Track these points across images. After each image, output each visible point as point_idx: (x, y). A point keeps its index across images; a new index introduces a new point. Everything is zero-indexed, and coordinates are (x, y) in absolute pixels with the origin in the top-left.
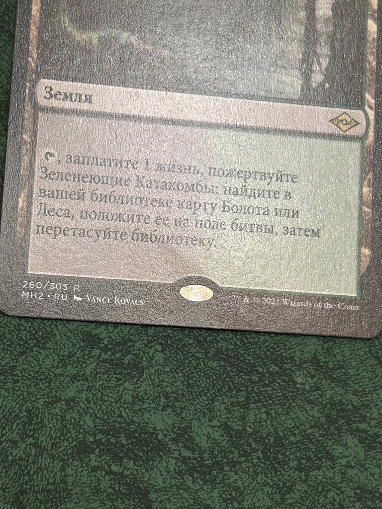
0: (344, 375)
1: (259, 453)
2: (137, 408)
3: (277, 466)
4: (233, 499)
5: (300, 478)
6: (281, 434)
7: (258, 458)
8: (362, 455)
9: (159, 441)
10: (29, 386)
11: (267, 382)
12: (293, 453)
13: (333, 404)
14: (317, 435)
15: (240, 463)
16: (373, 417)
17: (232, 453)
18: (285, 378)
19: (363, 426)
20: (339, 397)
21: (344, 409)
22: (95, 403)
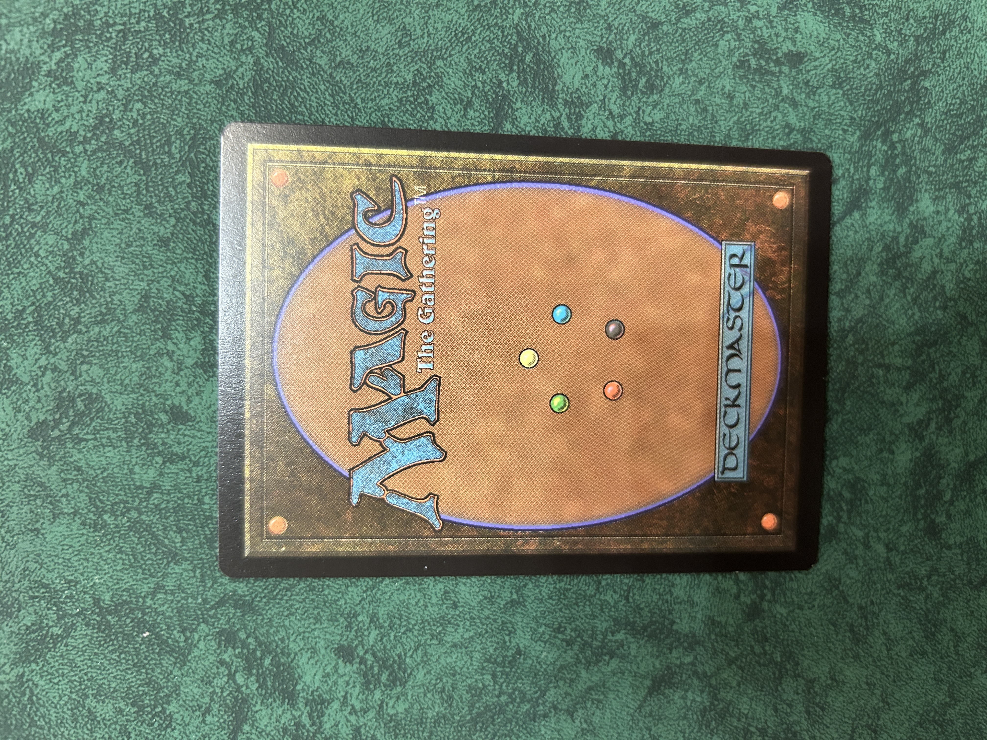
0: (852, 261)
1: (931, 351)
2: (892, 481)
3: (942, 332)
4: (973, 376)
5: (952, 307)
6: (913, 329)
7: (935, 352)
8: (930, 241)
9: (922, 455)
10: (876, 590)
11: (863, 346)
12: (930, 315)
13: (882, 273)
14: (912, 290)
15: (940, 370)
16: (892, 229)
17: (931, 379)
18: (859, 326)
19: (902, 240)
20: (875, 266)
21: (886, 260)
22: (889, 523)
